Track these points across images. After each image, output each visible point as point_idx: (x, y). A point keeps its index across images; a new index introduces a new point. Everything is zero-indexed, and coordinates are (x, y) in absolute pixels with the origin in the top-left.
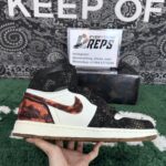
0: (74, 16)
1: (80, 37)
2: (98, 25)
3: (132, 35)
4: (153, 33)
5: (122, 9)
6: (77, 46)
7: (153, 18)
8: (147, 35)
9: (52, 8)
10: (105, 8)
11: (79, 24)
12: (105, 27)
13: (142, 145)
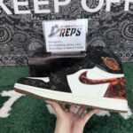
0: (48, 11)
2: (68, 17)
3: (98, 23)
4: (115, 21)
5: (87, 2)
6: (51, 35)
8: (109, 22)
9: (29, 5)
11: (53, 17)
12: (74, 18)
13: (109, 115)
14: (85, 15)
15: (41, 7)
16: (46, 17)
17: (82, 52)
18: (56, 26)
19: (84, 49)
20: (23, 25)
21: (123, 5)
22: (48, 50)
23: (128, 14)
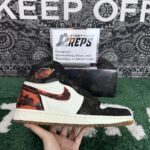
1: (62, 36)
2: (78, 25)
3: (110, 34)
4: (129, 32)
5: (100, 10)
7: (128, 18)
8: (123, 33)
9: (36, 10)
11: (61, 24)
12: (85, 27)
13: (120, 135)
14: (97, 24)
15: (49, 13)
16: (54, 25)
17: (92, 65)
19: (94, 61)
21: (138, 15)
23: (143, 25)
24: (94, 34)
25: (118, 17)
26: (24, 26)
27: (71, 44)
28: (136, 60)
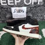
0: (13, 4)
2: (20, 6)
3: (30, 8)
4: (35, 7)
5: (26, 1)
7: (34, 3)
8: (33, 8)
10: (21, 1)
11: (15, 6)
15: (10, 3)
16: (12, 6)
17: (25, 18)
18: (16, 9)
19: (25, 17)
20: (4, 9)
21: (37, 2)
22: (13, 17)
23: (39, 5)
24: (25, 9)
25: (32, 3)
26: (3, 7)
27: (18, 12)
28: (37, 16)
